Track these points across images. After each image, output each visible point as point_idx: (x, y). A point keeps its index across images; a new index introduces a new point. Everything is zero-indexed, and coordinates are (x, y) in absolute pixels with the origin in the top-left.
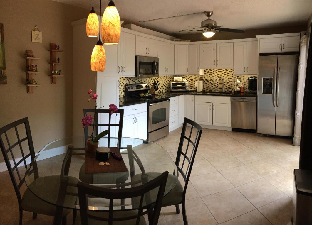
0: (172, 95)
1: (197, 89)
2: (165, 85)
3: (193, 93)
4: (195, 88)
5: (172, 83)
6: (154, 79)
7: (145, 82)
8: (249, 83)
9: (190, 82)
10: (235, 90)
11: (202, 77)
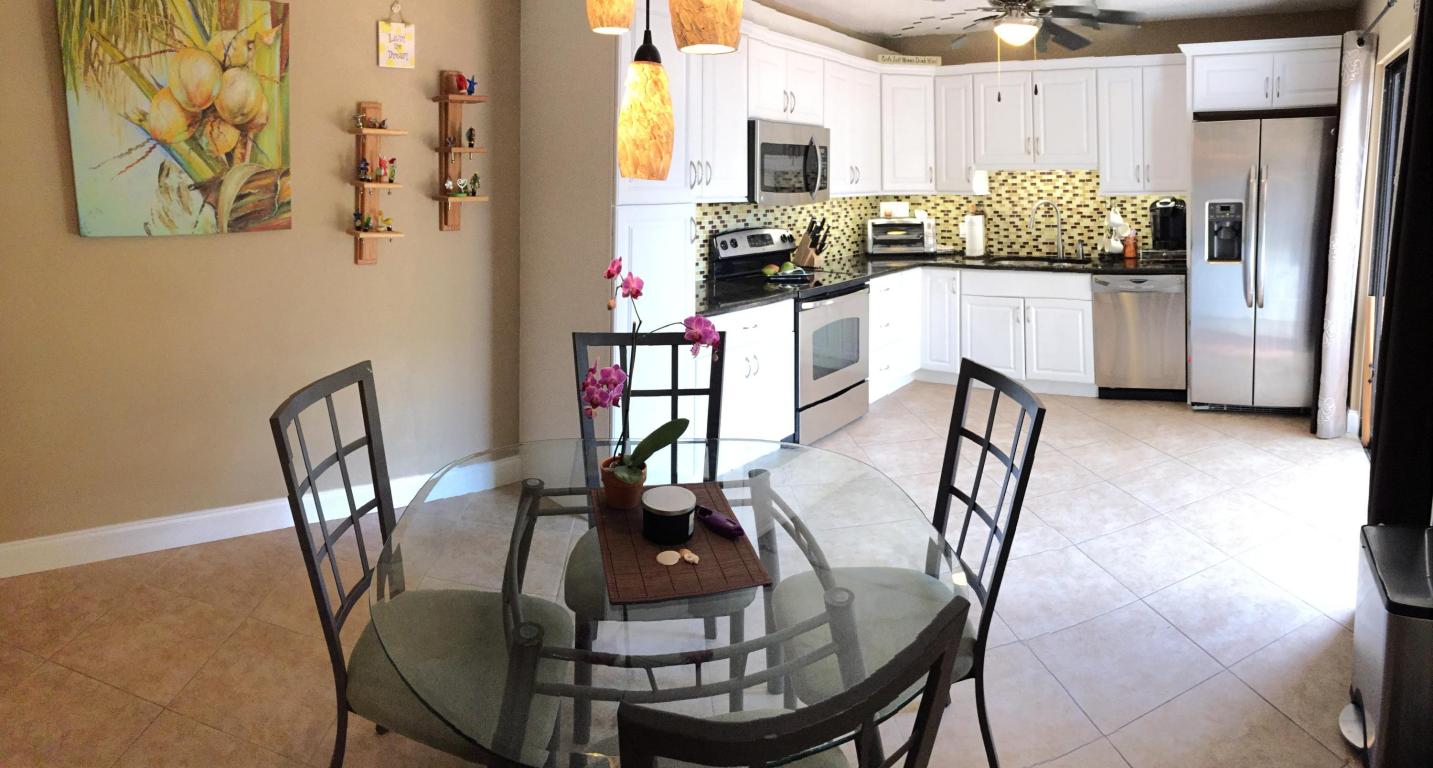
0: (874, 269)
1: (967, 245)
2: (848, 232)
3: (953, 262)
4: (959, 242)
5: (874, 226)
6: (808, 212)
7: (778, 223)
8: (1154, 225)
9: (940, 221)
10: (1103, 250)
11: (980, 204)
